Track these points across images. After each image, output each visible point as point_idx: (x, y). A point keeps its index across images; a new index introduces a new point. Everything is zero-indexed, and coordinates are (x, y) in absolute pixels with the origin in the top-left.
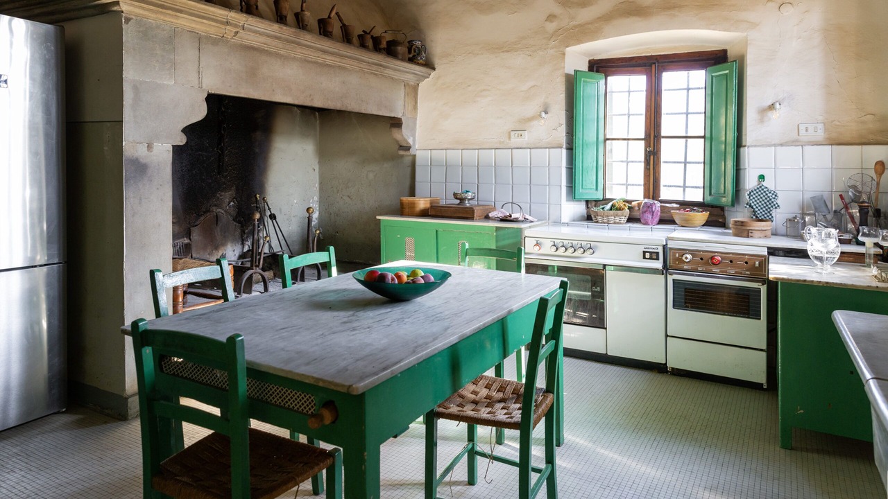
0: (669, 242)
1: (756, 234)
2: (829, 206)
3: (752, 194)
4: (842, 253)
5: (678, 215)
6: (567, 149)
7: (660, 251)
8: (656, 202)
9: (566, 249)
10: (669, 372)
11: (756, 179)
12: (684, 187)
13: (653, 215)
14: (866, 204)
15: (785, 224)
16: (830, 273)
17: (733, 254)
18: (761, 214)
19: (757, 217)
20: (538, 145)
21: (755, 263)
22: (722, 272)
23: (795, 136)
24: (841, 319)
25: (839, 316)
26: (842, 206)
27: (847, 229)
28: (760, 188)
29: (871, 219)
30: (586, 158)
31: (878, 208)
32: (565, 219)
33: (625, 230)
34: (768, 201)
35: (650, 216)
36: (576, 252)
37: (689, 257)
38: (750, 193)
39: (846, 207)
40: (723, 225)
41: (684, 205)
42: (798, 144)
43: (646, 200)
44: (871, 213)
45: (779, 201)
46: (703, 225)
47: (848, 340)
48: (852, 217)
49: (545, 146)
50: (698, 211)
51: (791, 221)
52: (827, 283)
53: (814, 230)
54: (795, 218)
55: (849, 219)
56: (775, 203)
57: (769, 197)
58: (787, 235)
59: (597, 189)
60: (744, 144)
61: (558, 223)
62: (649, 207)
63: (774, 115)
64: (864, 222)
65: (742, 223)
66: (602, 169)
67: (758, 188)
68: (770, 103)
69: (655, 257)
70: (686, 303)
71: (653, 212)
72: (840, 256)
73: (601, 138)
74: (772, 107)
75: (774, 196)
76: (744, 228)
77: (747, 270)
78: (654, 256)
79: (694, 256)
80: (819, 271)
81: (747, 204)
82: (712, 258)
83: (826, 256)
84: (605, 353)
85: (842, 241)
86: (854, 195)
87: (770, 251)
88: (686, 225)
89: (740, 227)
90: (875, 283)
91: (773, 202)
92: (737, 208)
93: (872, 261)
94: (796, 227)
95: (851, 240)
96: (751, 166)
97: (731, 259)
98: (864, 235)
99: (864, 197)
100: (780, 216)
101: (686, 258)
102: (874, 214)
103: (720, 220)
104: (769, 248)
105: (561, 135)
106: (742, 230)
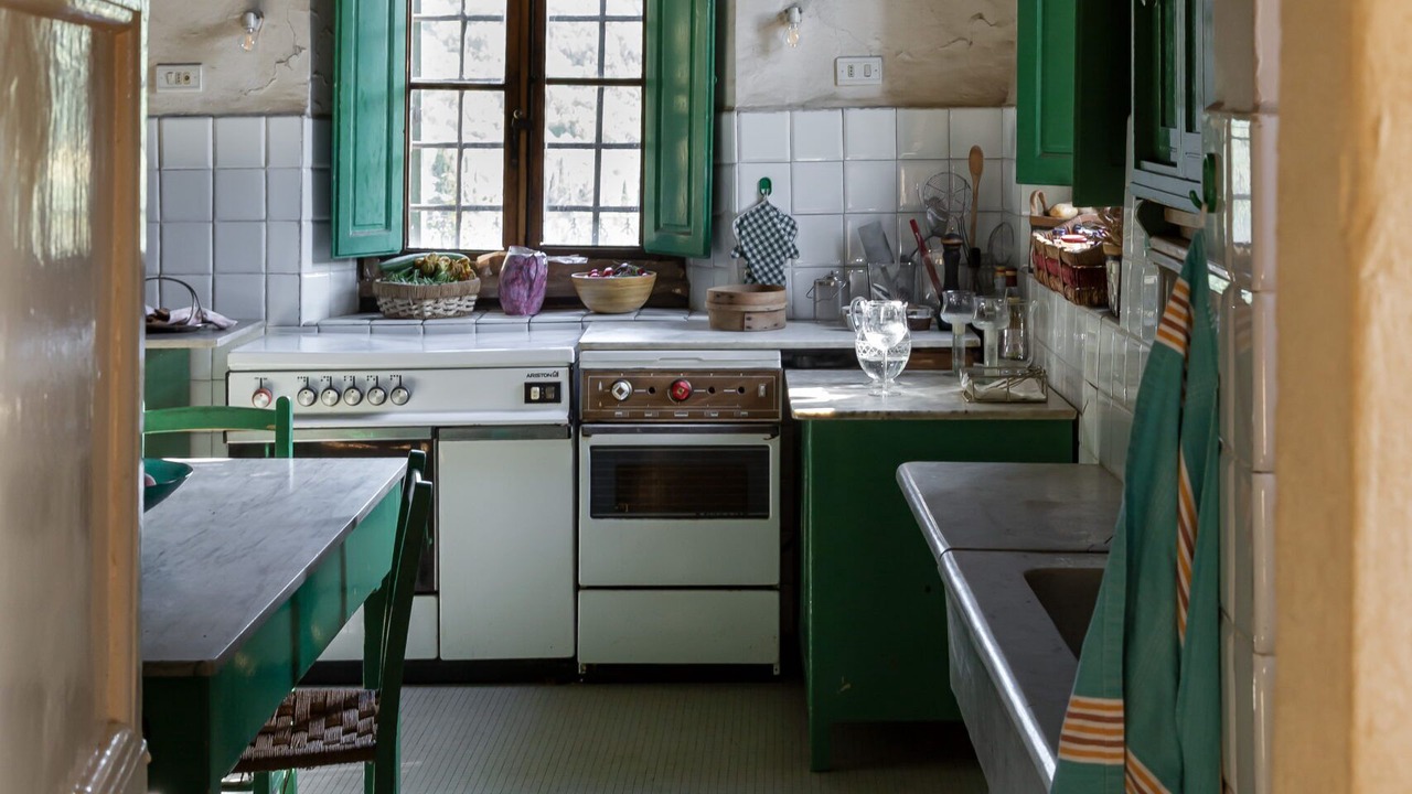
0: (584, 355)
1: (758, 321)
2: (892, 247)
3: (746, 223)
4: (914, 350)
5: (587, 283)
6: (316, 116)
7: (563, 378)
8: (538, 254)
9: (339, 396)
10: (581, 676)
11: (755, 188)
12: (597, 210)
13: (531, 288)
14: (956, 241)
15: (812, 293)
16: (894, 395)
17: (716, 371)
18: (760, 273)
19: (755, 280)
20: (236, 106)
21: (757, 390)
22: (696, 417)
23: (827, 85)
24: (910, 476)
25: (907, 470)
26: (915, 245)
27: (923, 295)
28: (763, 208)
29: (963, 272)
30: (365, 140)
31: (976, 246)
32: (311, 313)
33: (466, 332)
34: (777, 241)
35: (524, 293)
36: (365, 400)
37: (626, 386)
38: (742, 222)
39: (922, 248)
40: (683, 303)
41: (600, 257)
42: (836, 104)
43: (512, 251)
44: (963, 259)
45: (799, 241)
46: (642, 308)
47: (919, 507)
48: (931, 268)
49: (255, 110)
50: (632, 273)
51: (822, 284)
52: (889, 414)
53: (866, 306)
54: (830, 278)
55: (927, 275)
56: (790, 245)
57: (778, 231)
58: (814, 320)
59: (388, 225)
60: (729, 103)
61: (293, 326)
62: (521, 268)
63: (789, 37)
64: (951, 282)
65: (730, 299)
66: (399, 167)
67: (758, 211)
68: (780, 7)
69: (551, 396)
70: (618, 500)
71: (532, 282)
72: (911, 358)
73: (399, 82)
74: (785, 17)
75: (788, 229)
76: (735, 308)
77: (743, 409)
78: (550, 393)
79: (635, 384)
80: (875, 392)
81: (736, 250)
82: (674, 385)
83: (887, 359)
84: (433, 656)
85: (915, 326)
86: (936, 220)
87: (787, 358)
88: (608, 308)
89: (724, 307)
90: (966, 406)
91: (785, 243)
92: (718, 259)
93: (964, 363)
94: (831, 302)
95: (930, 319)
96: (744, 158)
97: (711, 384)
98: (952, 309)
99: (953, 227)
100: (799, 274)
101: (621, 391)
102: (969, 262)
103: (678, 291)
104: (784, 352)
105: (300, 77)
106: (730, 315)
